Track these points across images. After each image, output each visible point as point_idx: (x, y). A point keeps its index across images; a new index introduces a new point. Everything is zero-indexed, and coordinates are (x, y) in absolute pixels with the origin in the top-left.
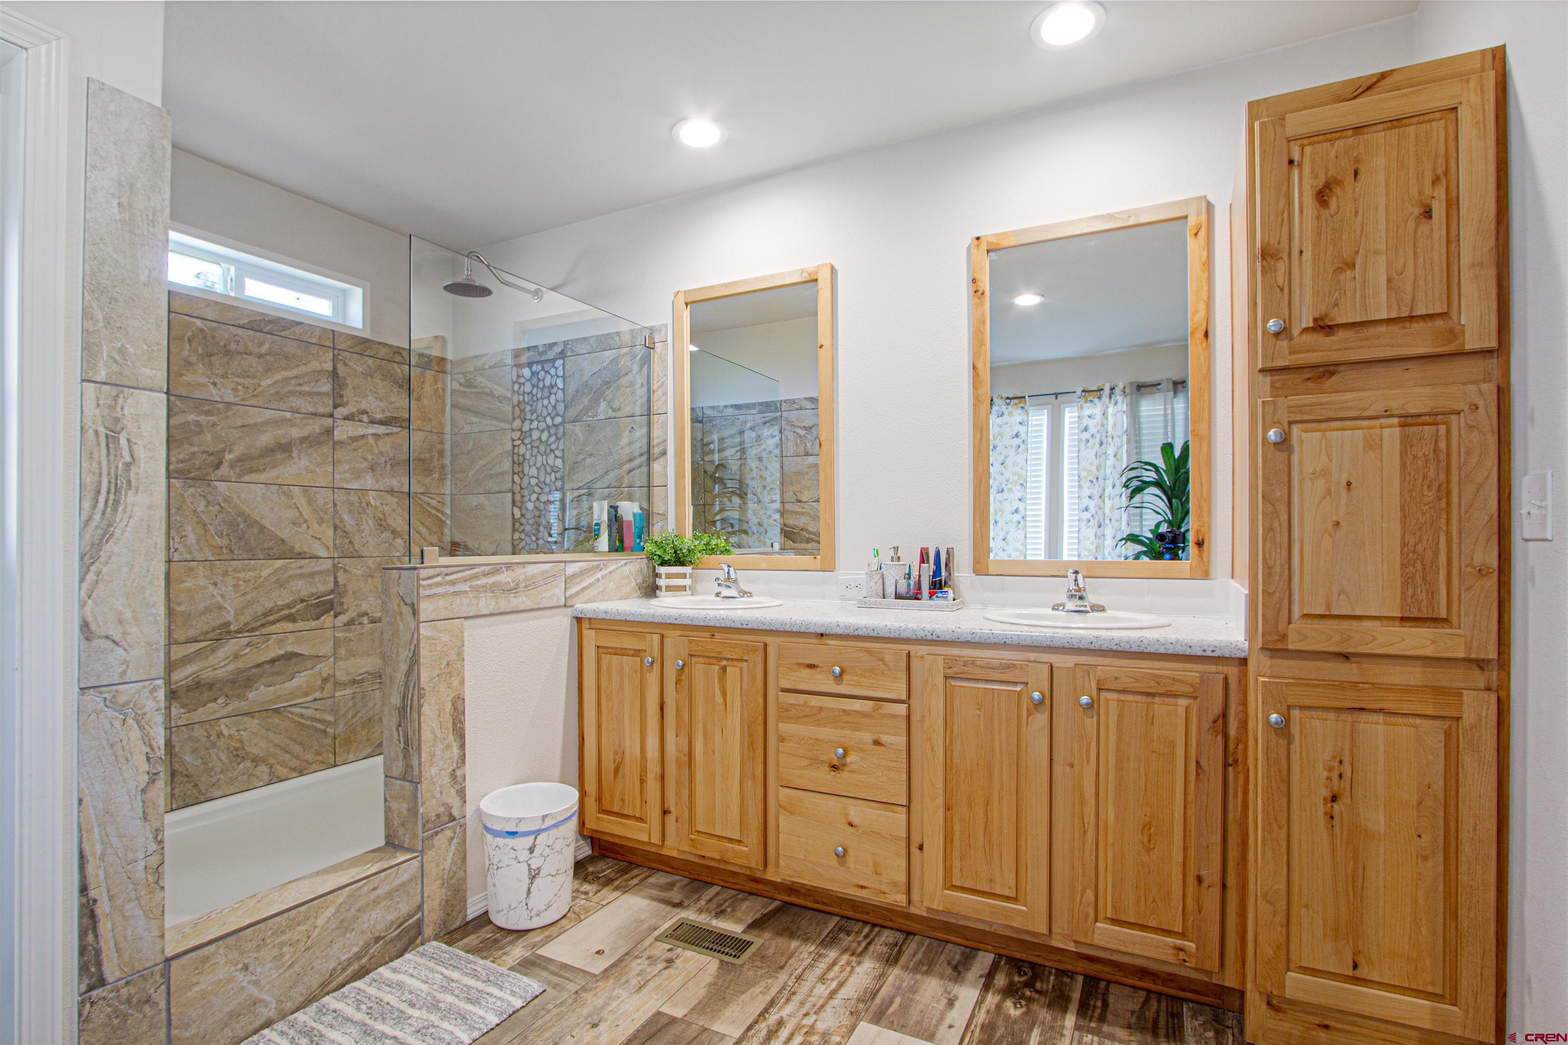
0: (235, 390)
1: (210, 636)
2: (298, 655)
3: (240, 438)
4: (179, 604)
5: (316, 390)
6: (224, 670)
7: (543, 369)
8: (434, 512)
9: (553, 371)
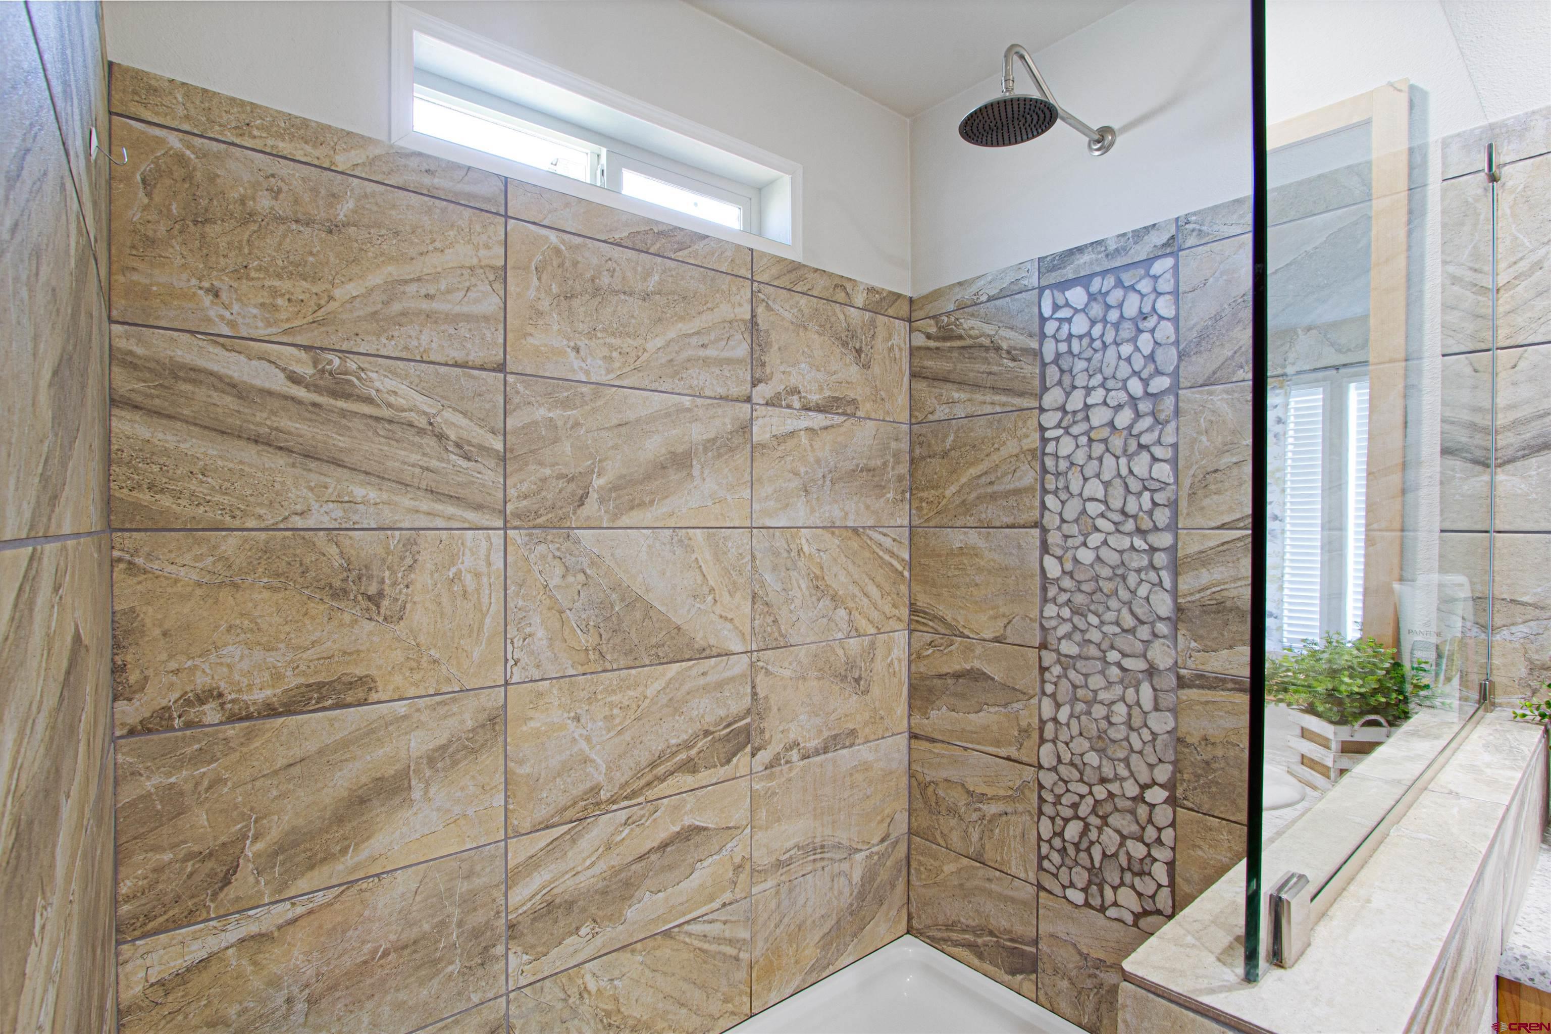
0: (608, 359)
1: (568, 814)
2: (700, 829)
3: (615, 447)
4: (521, 762)
5: (726, 354)
6: (589, 873)
7: (1119, 283)
8: (887, 557)
9: (1145, 286)
